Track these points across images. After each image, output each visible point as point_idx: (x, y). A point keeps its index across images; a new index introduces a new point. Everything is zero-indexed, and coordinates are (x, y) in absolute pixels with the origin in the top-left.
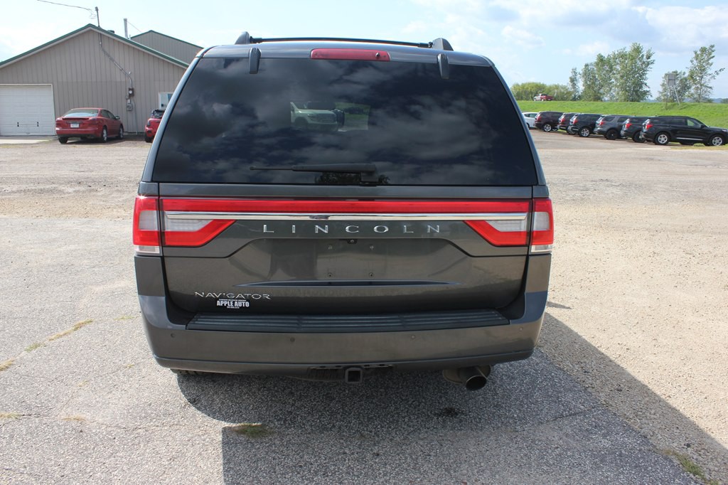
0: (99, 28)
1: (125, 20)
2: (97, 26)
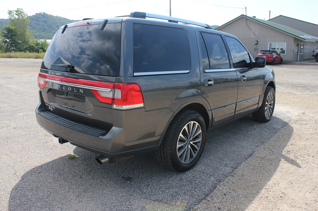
0: (246, 16)
1: (270, 11)
2: (245, 15)
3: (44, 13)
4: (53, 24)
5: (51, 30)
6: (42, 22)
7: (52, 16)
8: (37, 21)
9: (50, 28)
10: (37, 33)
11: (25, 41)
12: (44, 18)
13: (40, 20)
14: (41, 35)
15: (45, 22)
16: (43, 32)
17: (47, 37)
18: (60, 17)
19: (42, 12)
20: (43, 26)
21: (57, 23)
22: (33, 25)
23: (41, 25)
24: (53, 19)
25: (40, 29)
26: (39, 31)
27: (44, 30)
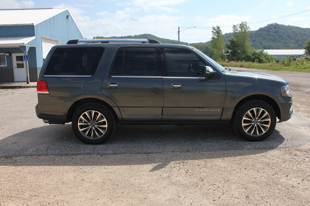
3: (276, 24)
4: (284, 34)
5: (281, 40)
6: (273, 32)
7: (283, 25)
8: (268, 31)
9: (280, 38)
10: (267, 43)
11: (244, 51)
12: (275, 29)
13: (271, 30)
14: (270, 45)
15: (276, 32)
16: (272, 43)
17: (276, 47)
18: (292, 26)
19: (274, 23)
20: (273, 36)
21: (288, 33)
22: (264, 36)
23: (272, 36)
24: (284, 29)
25: (270, 39)
26: (269, 41)
27: (274, 40)
